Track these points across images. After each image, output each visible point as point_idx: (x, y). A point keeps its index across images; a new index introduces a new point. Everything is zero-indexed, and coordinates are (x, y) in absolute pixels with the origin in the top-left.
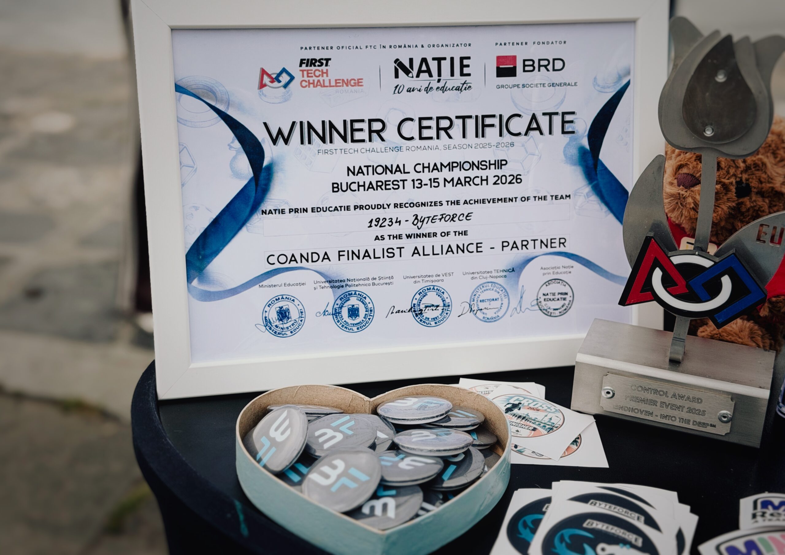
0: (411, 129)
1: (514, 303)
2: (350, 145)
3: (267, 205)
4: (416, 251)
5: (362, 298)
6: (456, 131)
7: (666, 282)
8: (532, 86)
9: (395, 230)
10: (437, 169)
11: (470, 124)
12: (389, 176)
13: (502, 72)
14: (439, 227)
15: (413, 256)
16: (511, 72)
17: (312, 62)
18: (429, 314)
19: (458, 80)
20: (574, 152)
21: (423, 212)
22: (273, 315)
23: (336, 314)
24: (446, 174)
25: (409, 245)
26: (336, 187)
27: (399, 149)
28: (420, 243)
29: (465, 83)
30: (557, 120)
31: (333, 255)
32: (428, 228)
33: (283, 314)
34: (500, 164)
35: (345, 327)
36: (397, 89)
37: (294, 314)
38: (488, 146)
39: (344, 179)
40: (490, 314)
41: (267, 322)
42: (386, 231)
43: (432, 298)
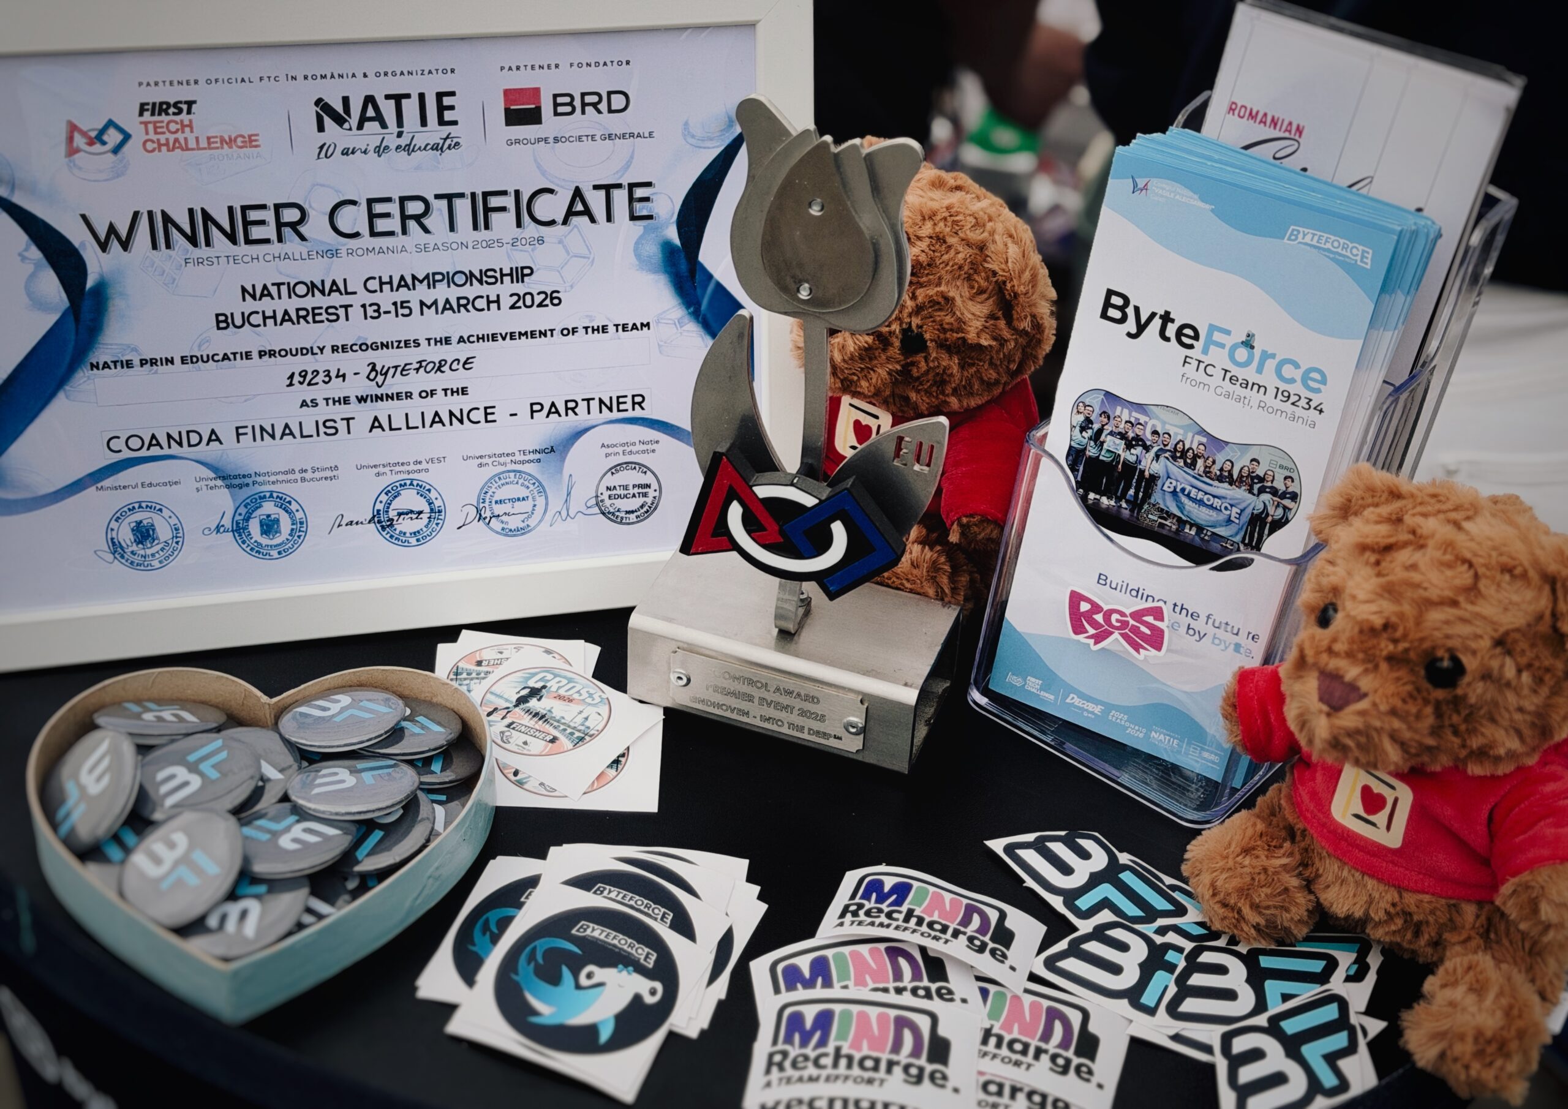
0: (353, 219)
1: (556, 504)
2: (243, 249)
3: (101, 355)
4: (376, 424)
5: (284, 503)
6: (437, 220)
7: (748, 522)
8: (571, 139)
9: (337, 388)
10: (406, 285)
11: (463, 207)
12: (318, 300)
13: (514, 117)
14: (417, 382)
15: (371, 431)
16: (533, 117)
17: (162, 108)
18: (406, 525)
19: (434, 132)
20: (653, 250)
21: (384, 359)
22: (125, 535)
23: (239, 530)
24: (422, 293)
25: (363, 414)
26: (223, 322)
27: (334, 253)
28: (382, 410)
29: (447, 137)
30: (620, 197)
31: (227, 434)
32: (395, 384)
33: (144, 534)
34: (520, 274)
35: (258, 551)
36: (324, 151)
37: (163, 532)
38: (496, 244)
39: (237, 307)
40: (514, 523)
41: (116, 548)
42: (319, 392)
43: (409, 500)
